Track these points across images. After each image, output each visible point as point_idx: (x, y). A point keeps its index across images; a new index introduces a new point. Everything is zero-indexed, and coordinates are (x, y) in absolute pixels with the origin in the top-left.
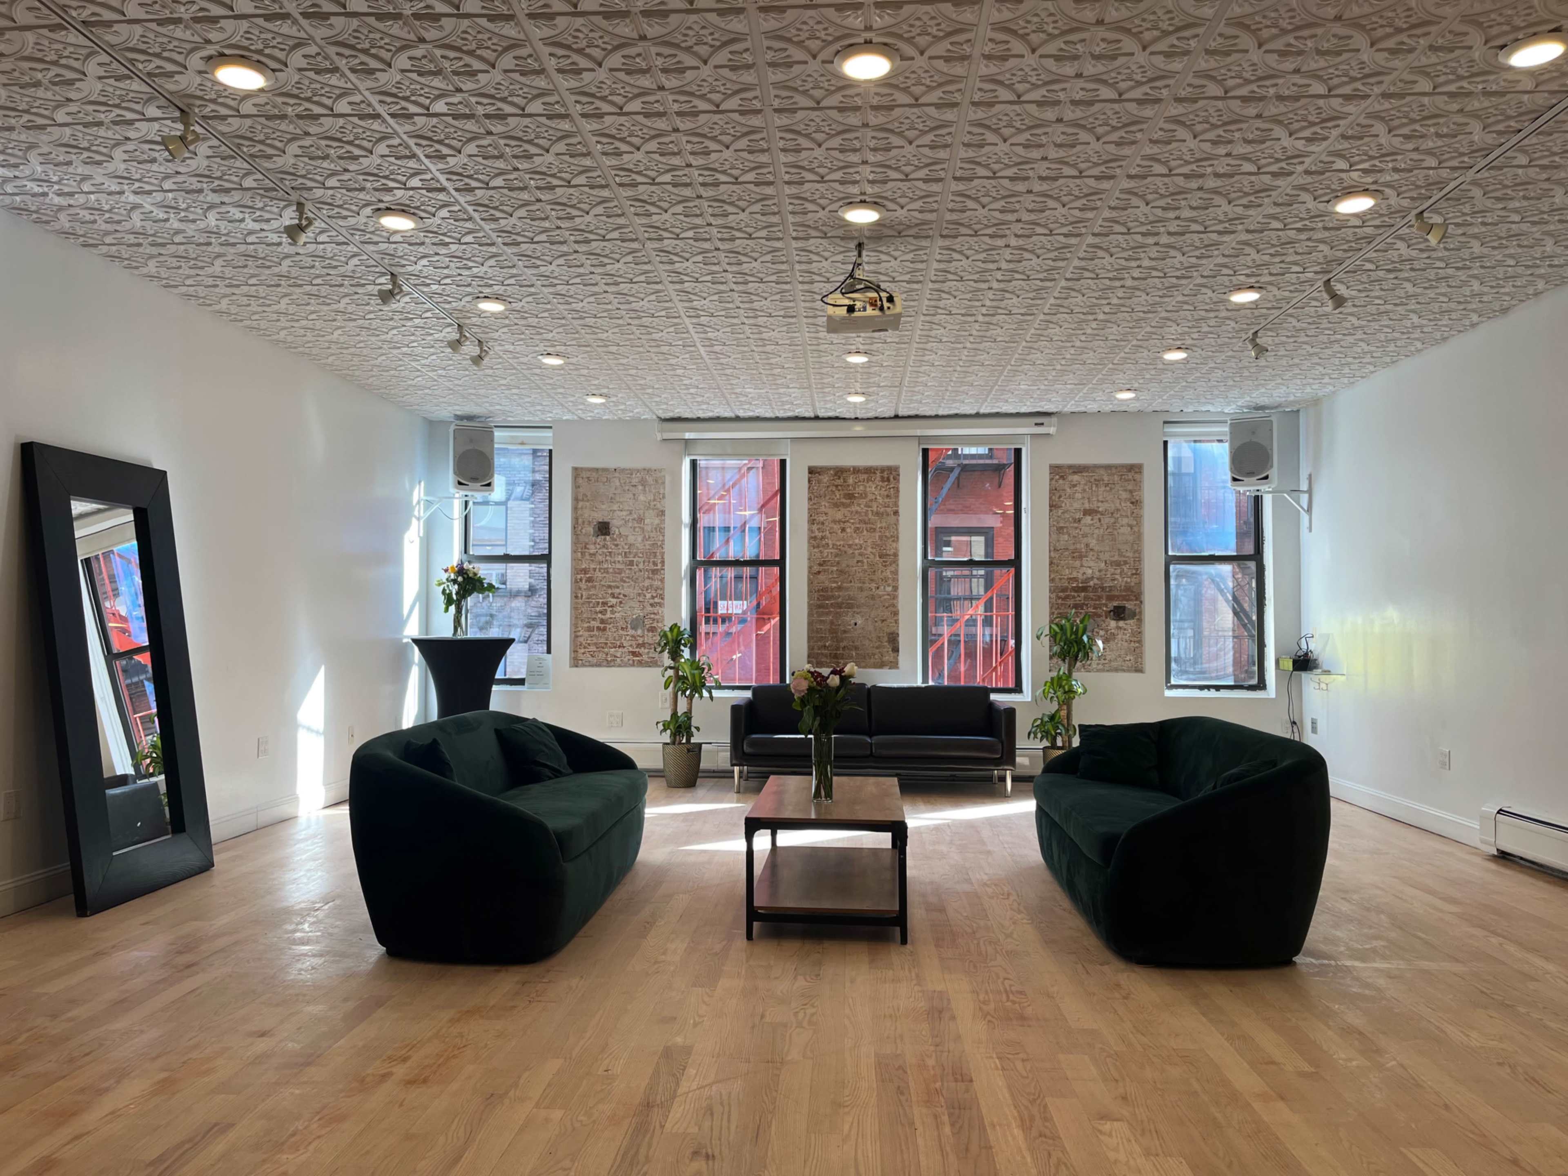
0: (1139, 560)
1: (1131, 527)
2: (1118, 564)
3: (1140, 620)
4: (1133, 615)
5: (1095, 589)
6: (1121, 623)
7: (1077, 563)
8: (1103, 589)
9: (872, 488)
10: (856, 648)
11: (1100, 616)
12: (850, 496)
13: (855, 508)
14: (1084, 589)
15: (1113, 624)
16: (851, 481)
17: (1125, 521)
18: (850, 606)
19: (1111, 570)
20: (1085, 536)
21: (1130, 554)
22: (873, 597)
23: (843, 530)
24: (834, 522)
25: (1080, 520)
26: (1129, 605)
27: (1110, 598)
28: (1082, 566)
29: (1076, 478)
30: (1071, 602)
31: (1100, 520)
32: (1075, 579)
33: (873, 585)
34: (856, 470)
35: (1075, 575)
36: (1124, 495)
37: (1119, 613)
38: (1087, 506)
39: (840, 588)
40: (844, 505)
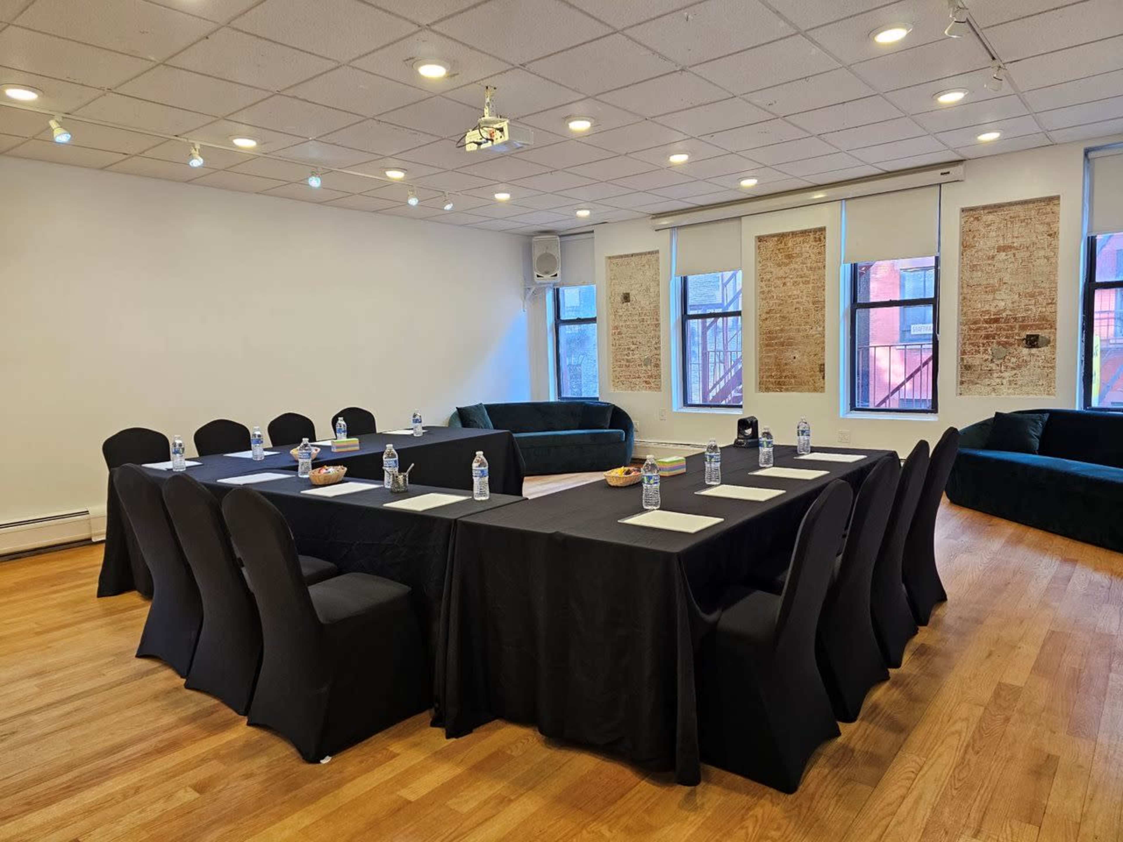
0: (1054, 289)
1: (1047, 258)
2: (1032, 296)
3: (1054, 347)
4: (1048, 342)
5: (1007, 320)
6: (1034, 351)
7: (990, 297)
8: (1016, 319)
9: (808, 248)
10: (795, 377)
11: (1011, 345)
12: (789, 257)
13: (793, 266)
14: (996, 321)
15: (1025, 351)
16: (790, 244)
17: (1042, 253)
18: (790, 344)
19: (1025, 301)
20: (998, 271)
21: (1046, 285)
22: (807, 336)
23: (784, 284)
24: (778, 278)
25: (993, 257)
26: (1043, 334)
27: (1023, 328)
28: (994, 299)
29: (990, 217)
30: (983, 333)
31: (1014, 255)
32: (988, 312)
33: (807, 327)
34: (794, 234)
35: (987, 307)
36: (1041, 228)
37: (1032, 342)
38: (1001, 243)
39: (782, 330)
40: (786, 265)
